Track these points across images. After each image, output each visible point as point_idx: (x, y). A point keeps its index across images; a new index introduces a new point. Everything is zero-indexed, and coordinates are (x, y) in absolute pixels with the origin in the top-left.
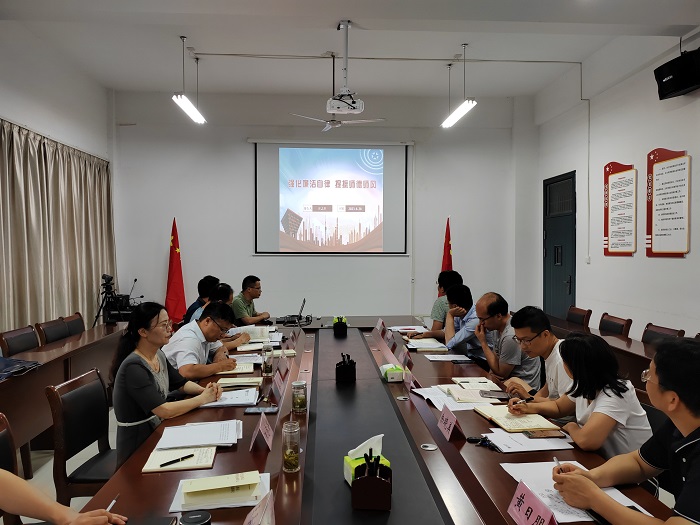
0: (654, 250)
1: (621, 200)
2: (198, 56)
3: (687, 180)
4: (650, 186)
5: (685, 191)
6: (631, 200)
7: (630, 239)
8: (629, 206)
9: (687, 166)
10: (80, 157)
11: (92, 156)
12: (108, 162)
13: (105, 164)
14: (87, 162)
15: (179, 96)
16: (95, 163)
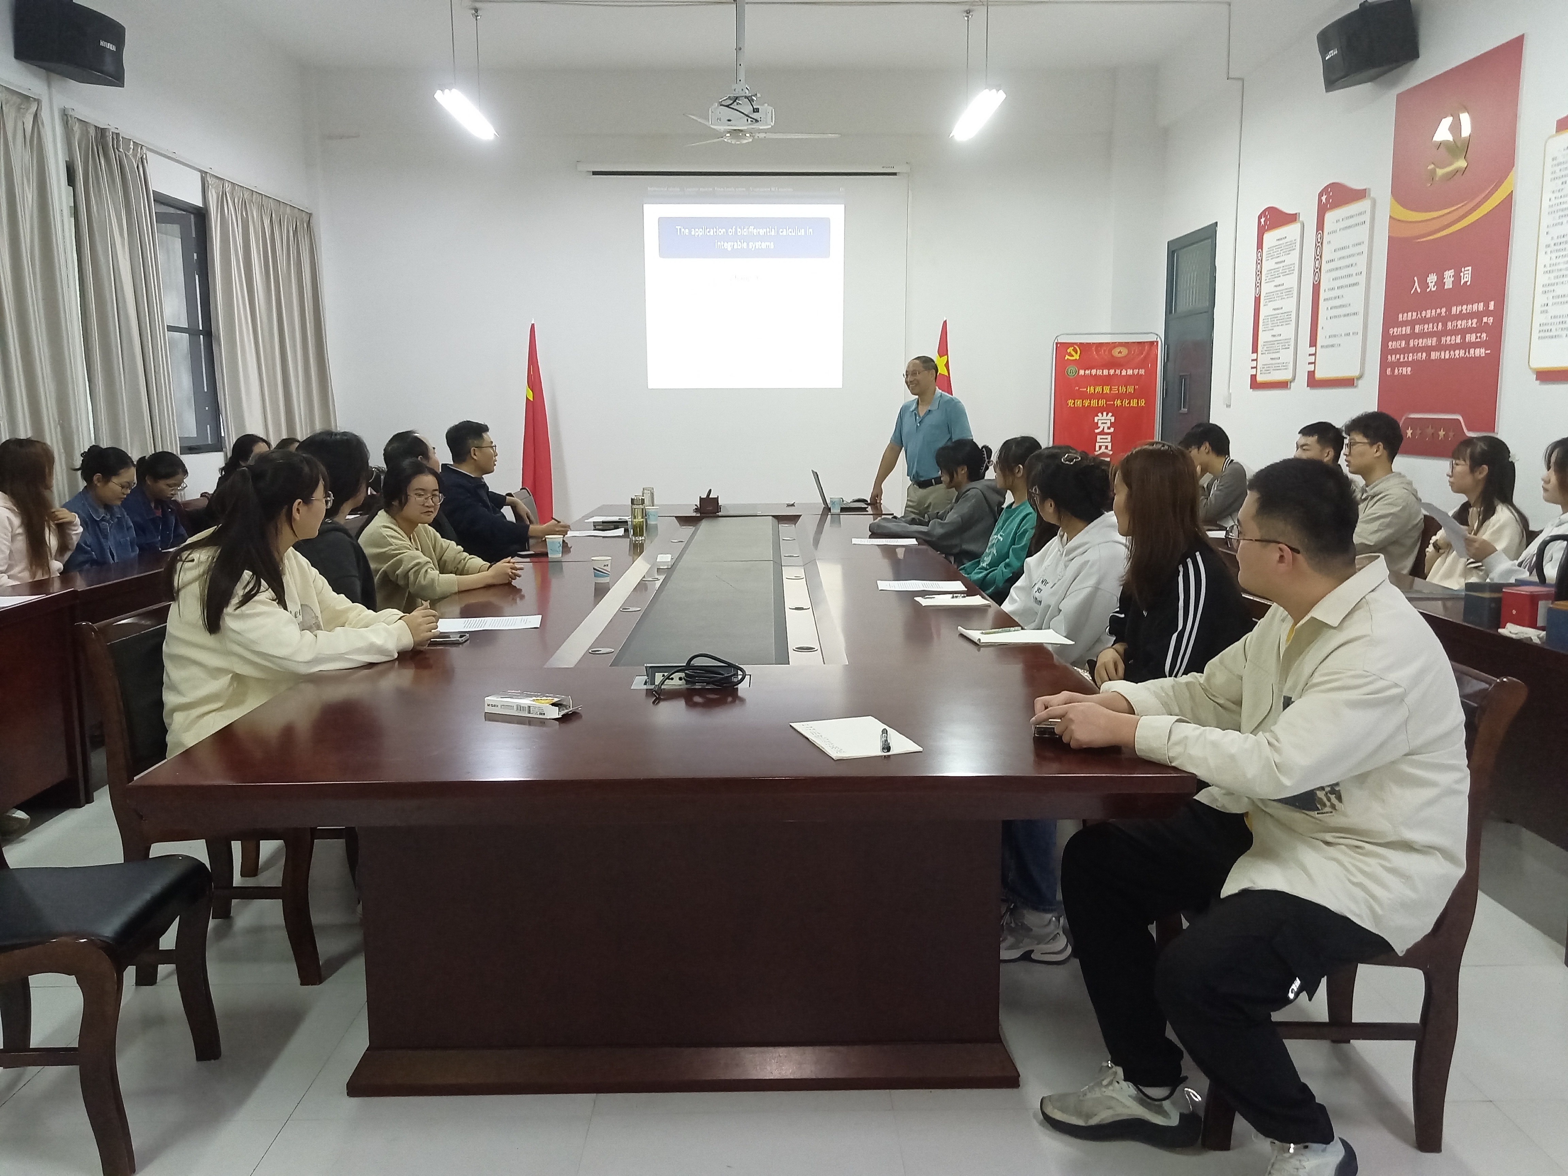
0: (1319, 375)
1: (1278, 281)
2: (478, 5)
3: (1366, 243)
4: (1319, 257)
5: (1362, 261)
6: (1291, 281)
7: (1287, 356)
8: (1289, 291)
9: (1367, 218)
10: (261, 207)
11: (281, 204)
12: (310, 215)
13: (306, 219)
14: (273, 215)
15: (447, 91)
16: (288, 217)
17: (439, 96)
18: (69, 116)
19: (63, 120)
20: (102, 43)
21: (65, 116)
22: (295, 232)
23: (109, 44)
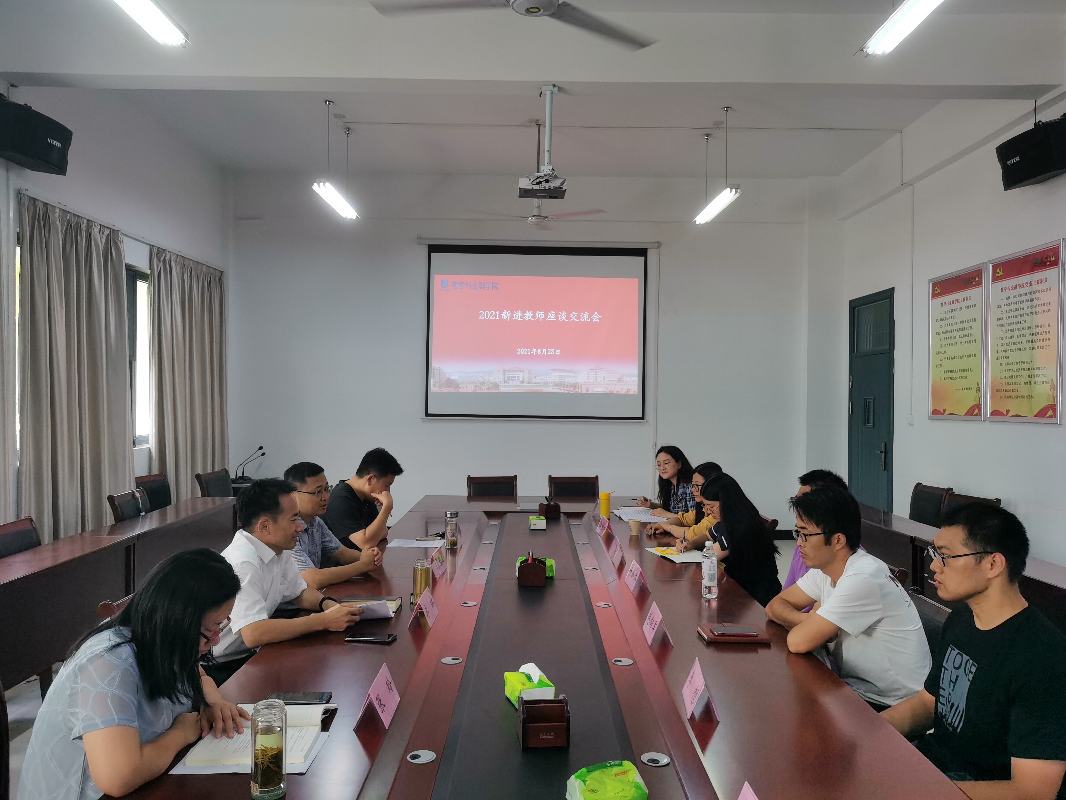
2: (351, 126)
10: (183, 266)
11: (199, 264)
12: (222, 272)
13: (218, 274)
14: (193, 272)
15: (321, 184)
16: (204, 274)
17: (315, 187)
18: (22, 195)
19: (17, 197)
20: (49, 140)
21: (19, 194)
22: (209, 285)
23: (55, 142)
